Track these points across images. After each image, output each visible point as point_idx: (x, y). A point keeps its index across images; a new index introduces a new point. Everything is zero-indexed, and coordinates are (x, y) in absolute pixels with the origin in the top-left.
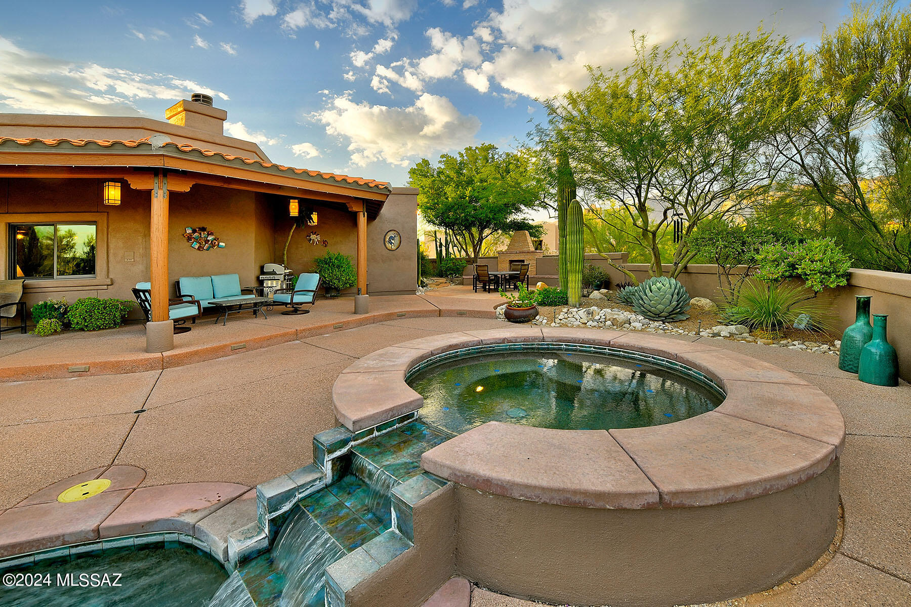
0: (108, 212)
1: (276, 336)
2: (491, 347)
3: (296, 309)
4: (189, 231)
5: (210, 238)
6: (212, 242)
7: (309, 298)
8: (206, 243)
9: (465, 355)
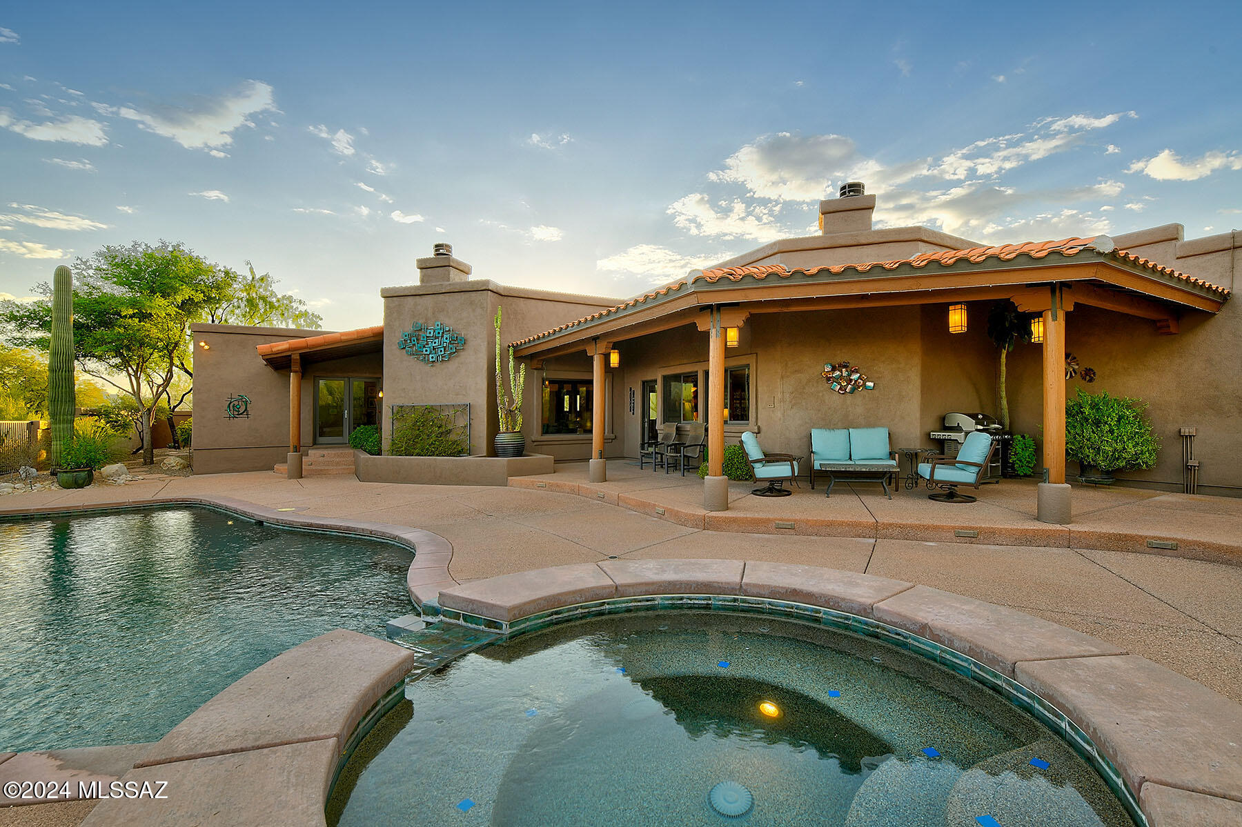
0: (757, 354)
1: (841, 524)
2: (899, 635)
3: (950, 493)
4: (828, 368)
5: (855, 377)
6: (856, 381)
7: (969, 476)
8: (848, 384)
9: (836, 624)
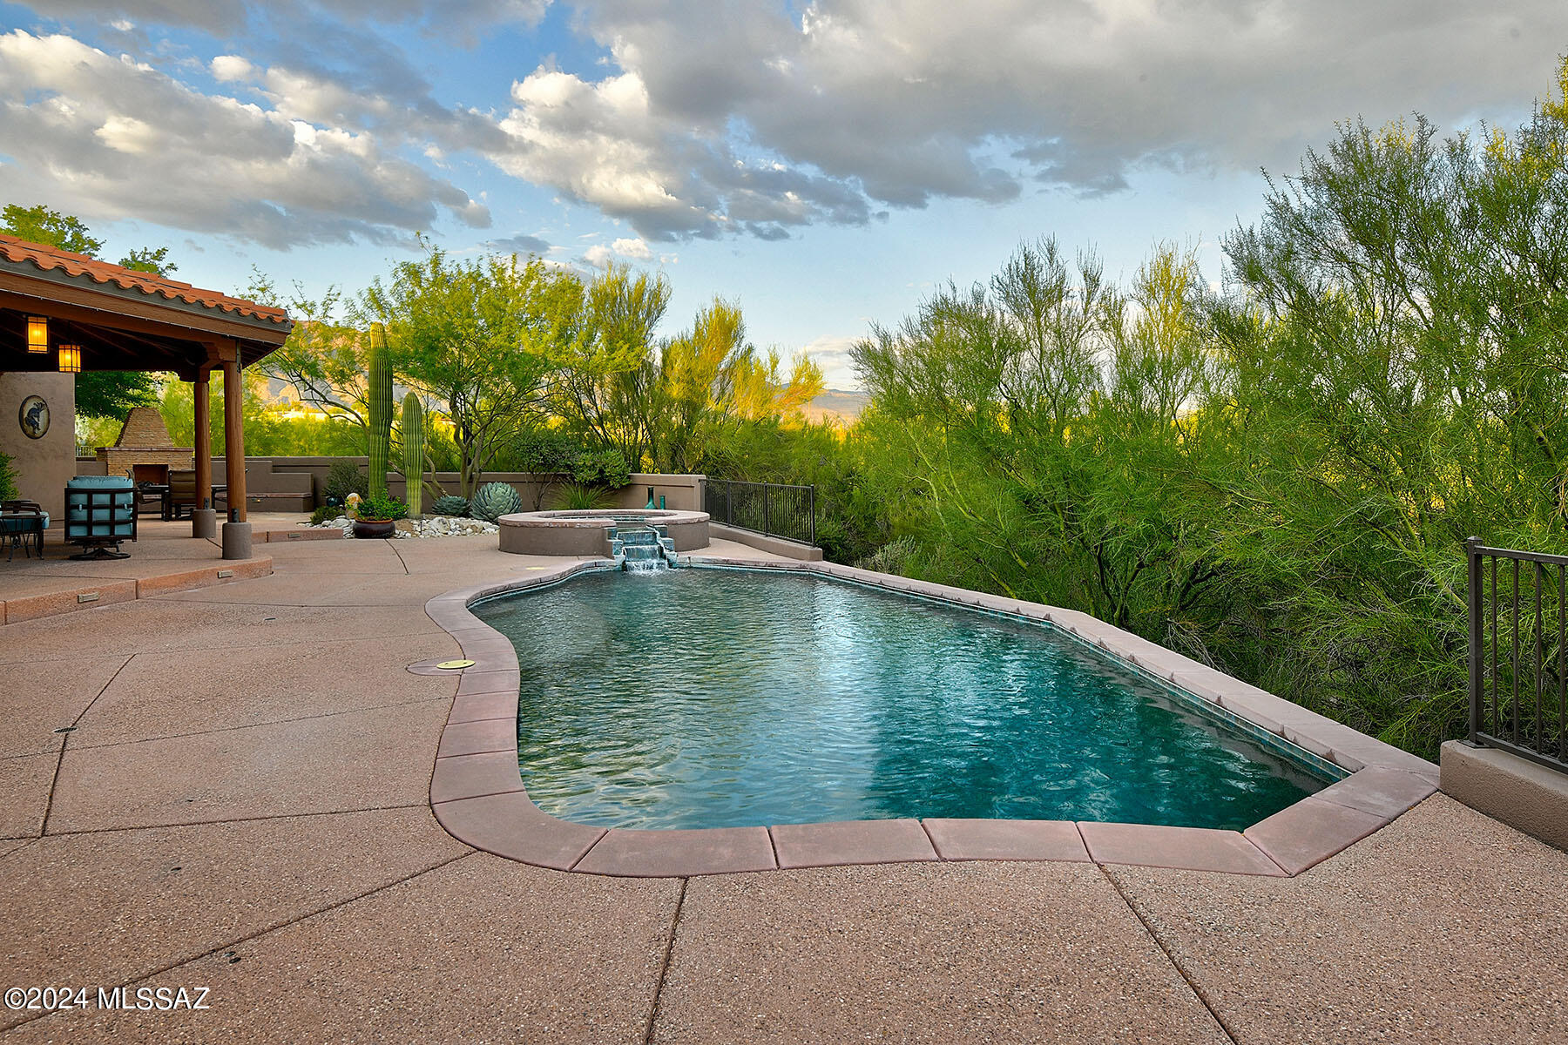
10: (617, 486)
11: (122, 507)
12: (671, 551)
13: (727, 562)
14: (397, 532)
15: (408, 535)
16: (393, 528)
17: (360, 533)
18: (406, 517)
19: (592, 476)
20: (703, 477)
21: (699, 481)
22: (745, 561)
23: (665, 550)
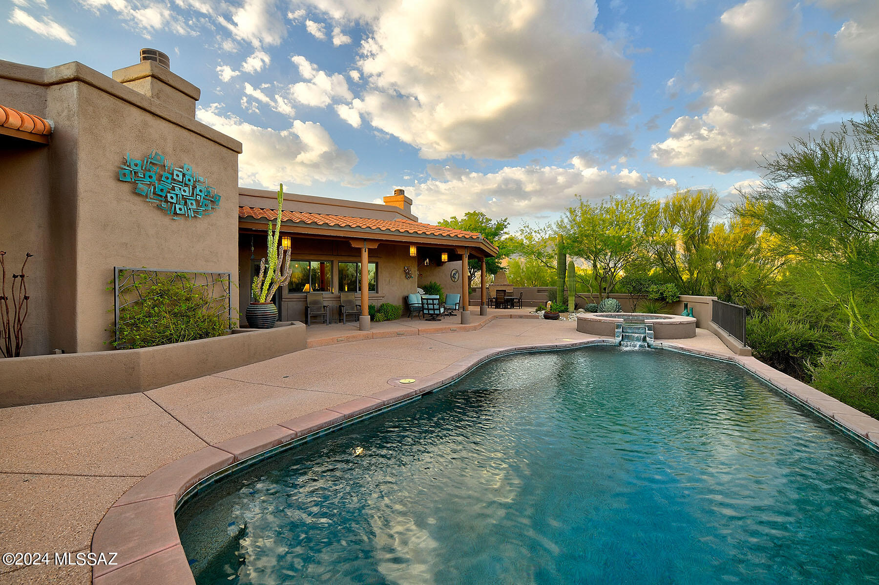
10: (670, 301)
11: (435, 304)
12: (651, 338)
13: (682, 349)
14: (560, 317)
15: (565, 319)
16: (559, 316)
17: (546, 317)
18: (568, 312)
19: (657, 296)
20: (715, 298)
21: (712, 300)
22: (693, 350)
23: (647, 338)
